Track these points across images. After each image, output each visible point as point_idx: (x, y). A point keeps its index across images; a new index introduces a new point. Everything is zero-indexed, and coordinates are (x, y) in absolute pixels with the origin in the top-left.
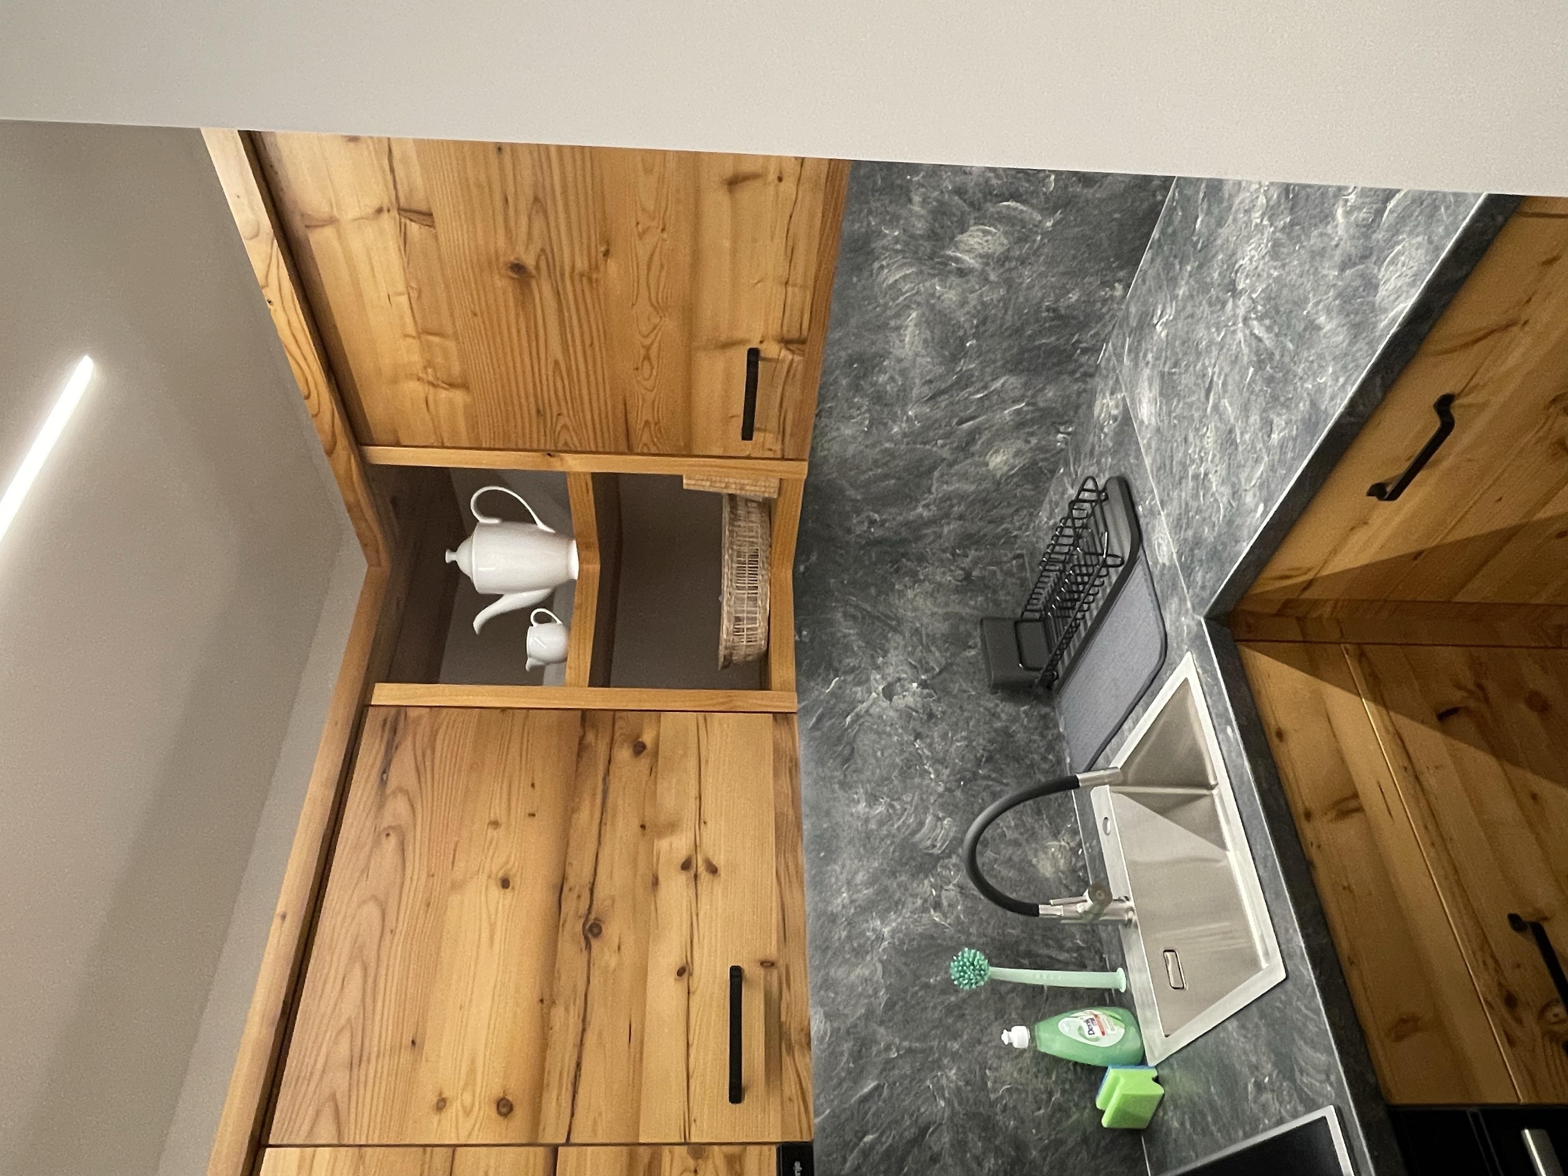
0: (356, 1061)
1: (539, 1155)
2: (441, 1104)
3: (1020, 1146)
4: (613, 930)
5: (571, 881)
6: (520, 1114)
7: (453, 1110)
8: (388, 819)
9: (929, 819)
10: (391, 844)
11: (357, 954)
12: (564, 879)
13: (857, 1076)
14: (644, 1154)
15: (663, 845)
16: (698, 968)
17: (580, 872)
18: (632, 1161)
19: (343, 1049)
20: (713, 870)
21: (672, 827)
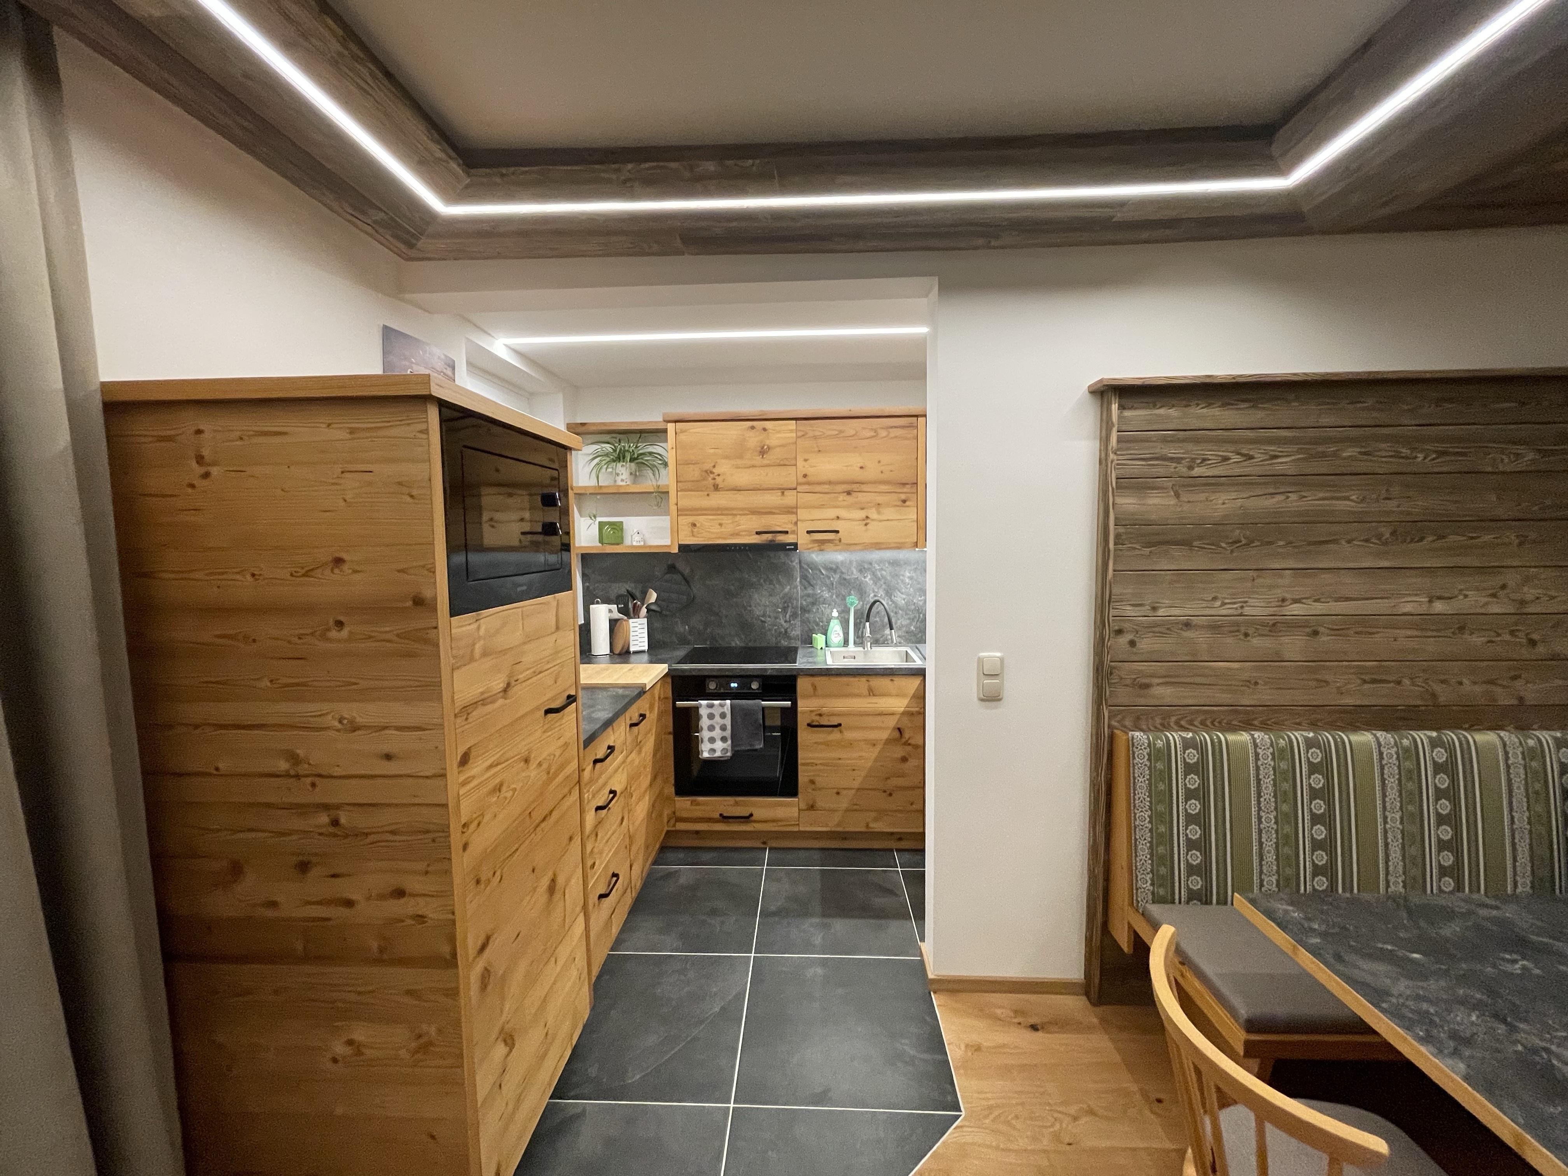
0: (815, 438)
1: (794, 486)
2: (806, 460)
3: (809, 611)
4: (848, 498)
5: (862, 486)
6: (804, 480)
7: (804, 463)
8: (879, 431)
9: (904, 596)
10: (873, 434)
11: (841, 432)
12: (863, 483)
13: (826, 568)
14: (795, 510)
15: (874, 510)
16: (839, 522)
17: (864, 488)
18: (793, 508)
19: (817, 433)
20: (866, 525)
21: (879, 513)
